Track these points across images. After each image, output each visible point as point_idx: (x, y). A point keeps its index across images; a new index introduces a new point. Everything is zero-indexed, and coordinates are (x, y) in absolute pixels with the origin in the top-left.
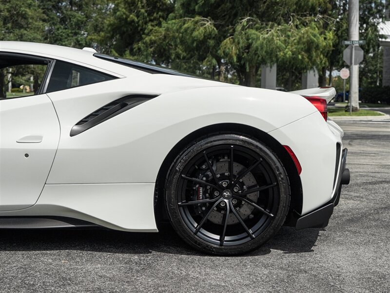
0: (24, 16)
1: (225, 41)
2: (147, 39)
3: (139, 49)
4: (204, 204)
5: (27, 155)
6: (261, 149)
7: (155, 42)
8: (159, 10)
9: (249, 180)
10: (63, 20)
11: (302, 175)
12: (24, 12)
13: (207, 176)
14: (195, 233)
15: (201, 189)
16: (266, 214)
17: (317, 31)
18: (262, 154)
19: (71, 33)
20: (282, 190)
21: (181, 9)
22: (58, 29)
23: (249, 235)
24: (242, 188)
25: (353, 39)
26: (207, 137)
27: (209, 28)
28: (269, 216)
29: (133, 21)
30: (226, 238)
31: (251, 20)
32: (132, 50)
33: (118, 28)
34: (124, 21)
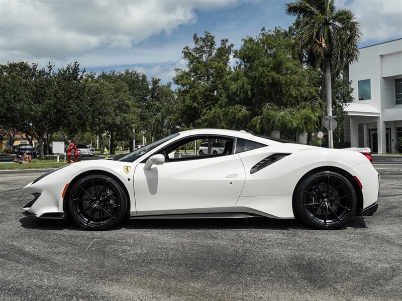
2: (203, 118)
4: (315, 205)
5: (231, 183)
6: (342, 178)
7: (207, 119)
8: (210, 100)
9: (336, 193)
10: (147, 107)
11: (362, 190)
13: (316, 192)
14: (313, 219)
15: (313, 198)
16: (346, 209)
17: (310, 111)
18: (343, 180)
19: (153, 114)
20: (354, 197)
22: (145, 112)
23: (338, 219)
24: (333, 197)
25: (329, 115)
26: (316, 173)
28: (347, 210)
29: (195, 107)
30: (327, 221)
31: (270, 105)
32: (194, 124)
33: (186, 112)
34: (190, 107)
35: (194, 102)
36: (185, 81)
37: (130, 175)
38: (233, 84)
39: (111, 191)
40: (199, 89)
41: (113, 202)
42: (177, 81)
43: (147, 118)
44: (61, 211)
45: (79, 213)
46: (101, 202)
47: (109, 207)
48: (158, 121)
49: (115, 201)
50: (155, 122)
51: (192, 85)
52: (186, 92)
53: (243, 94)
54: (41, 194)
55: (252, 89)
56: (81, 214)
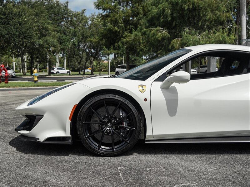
0: (47, 30)
1: (174, 40)
2: (124, 40)
3: (119, 46)
12: (46, 27)
21: (147, 23)
27: (165, 34)
29: (116, 31)
31: (189, 29)
32: (114, 47)
33: (106, 35)
34: (110, 31)
35: (114, 26)
36: (106, 5)
37: (146, 95)
38: (154, 8)
39: (123, 112)
40: (120, 13)
41: (127, 125)
42: (98, 5)
43: (64, 42)
44: (69, 135)
45: (88, 137)
46: (113, 125)
47: (122, 131)
48: (75, 45)
49: (128, 124)
50: (72, 46)
51: (113, 10)
52: (107, 16)
53: (163, 18)
54: (43, 116)
55: (172, 14)
56: (90, 138)
